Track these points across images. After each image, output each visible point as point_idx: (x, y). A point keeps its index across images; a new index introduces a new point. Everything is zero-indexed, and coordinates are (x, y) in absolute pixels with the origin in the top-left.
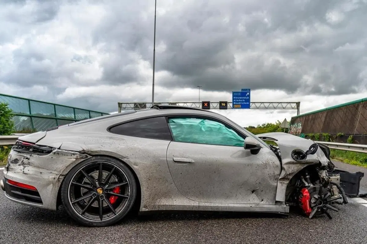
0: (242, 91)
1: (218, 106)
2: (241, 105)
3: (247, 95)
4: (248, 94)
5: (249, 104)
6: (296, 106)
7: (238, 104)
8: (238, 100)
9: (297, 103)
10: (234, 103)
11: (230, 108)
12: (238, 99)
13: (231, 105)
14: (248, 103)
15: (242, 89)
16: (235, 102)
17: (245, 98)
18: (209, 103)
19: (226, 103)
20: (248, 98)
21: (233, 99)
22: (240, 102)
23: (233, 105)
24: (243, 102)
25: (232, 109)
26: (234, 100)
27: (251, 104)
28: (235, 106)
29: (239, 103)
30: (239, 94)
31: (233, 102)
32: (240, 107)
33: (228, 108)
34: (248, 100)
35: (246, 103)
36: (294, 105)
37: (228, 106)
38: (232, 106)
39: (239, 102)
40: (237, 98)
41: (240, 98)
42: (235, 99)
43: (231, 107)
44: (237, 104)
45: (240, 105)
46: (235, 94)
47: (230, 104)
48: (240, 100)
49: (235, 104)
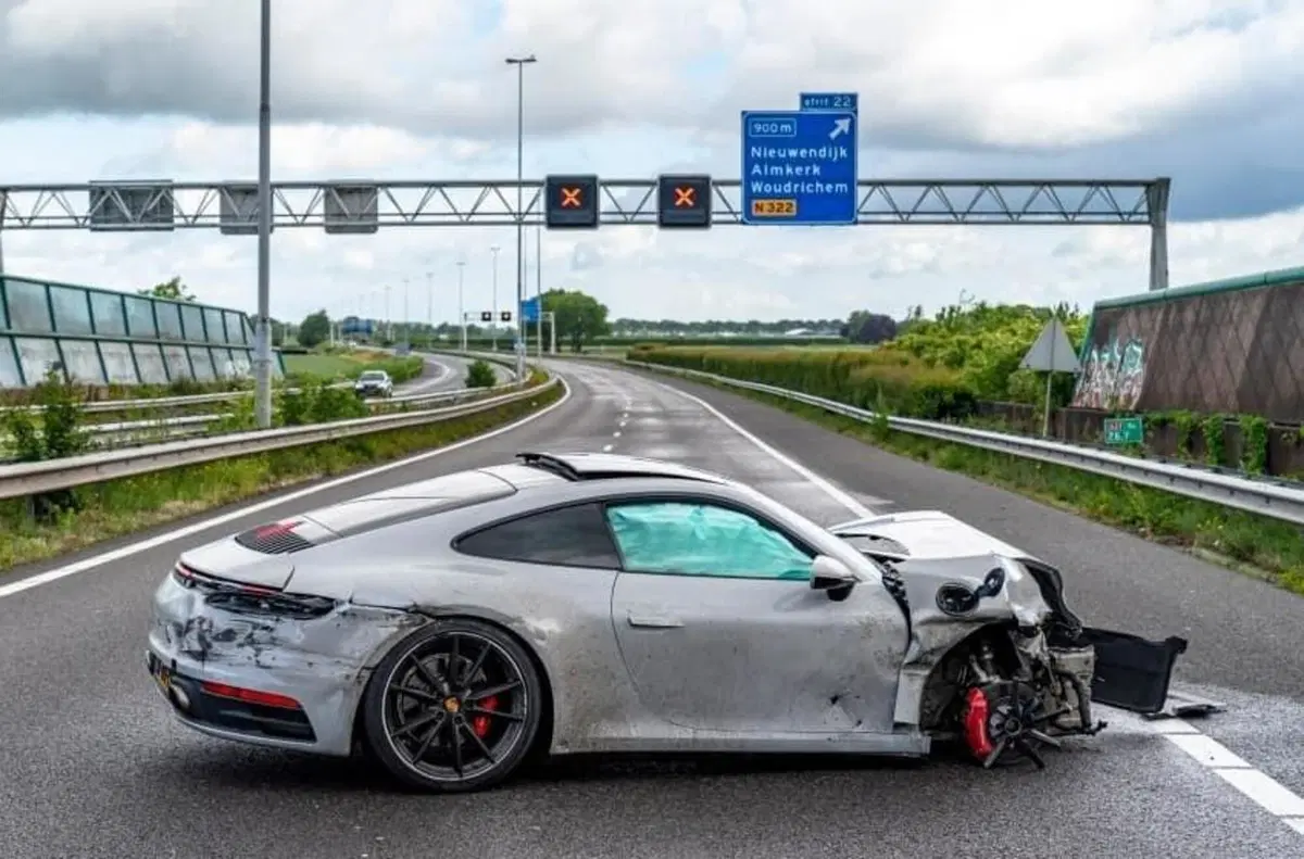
0: (803, 104)
1: (652, 204)
2: (799, 196)
3: (833, 135)
4: (843, 125)
5: (851, 196)
6: (1144, 208)
7: (783, 196)
8: (776, 170)
9: (1148, 185)
10: (756, 187)
11: (731, 217)
12: (777, 161)
13: (735, 196)
14: (842, 187)
15: (804, 97)
16: (757, 178)
17: (823, 153)
18: (588, 188)
19: (701, 187)
20: (843, 152)
21: (748, 162)
22: (795, 179)
23: (749, 197)
24: (811, 179)
25: (743, 223)
26: (756, 169)
27: (862, 192)
28: (760, 208)
29: (788, 188)
30: (786, 127)
31: (749, 178)
32: (794, 212)
33: (715, 217)
34: (844, 170)
35: (829, 187)
36: (1132, 198)
37: (716, 204)
38: (738, 205)
39: (783, 179)
40: (772, 153)
41: (793, 153)
42: (762, 162)
43: (735, 214)
44: (772, 196)
45: (794, 202)
46: (758, 128)
47: (723, 189)
48: (789, 170)
49: (763, 196)
